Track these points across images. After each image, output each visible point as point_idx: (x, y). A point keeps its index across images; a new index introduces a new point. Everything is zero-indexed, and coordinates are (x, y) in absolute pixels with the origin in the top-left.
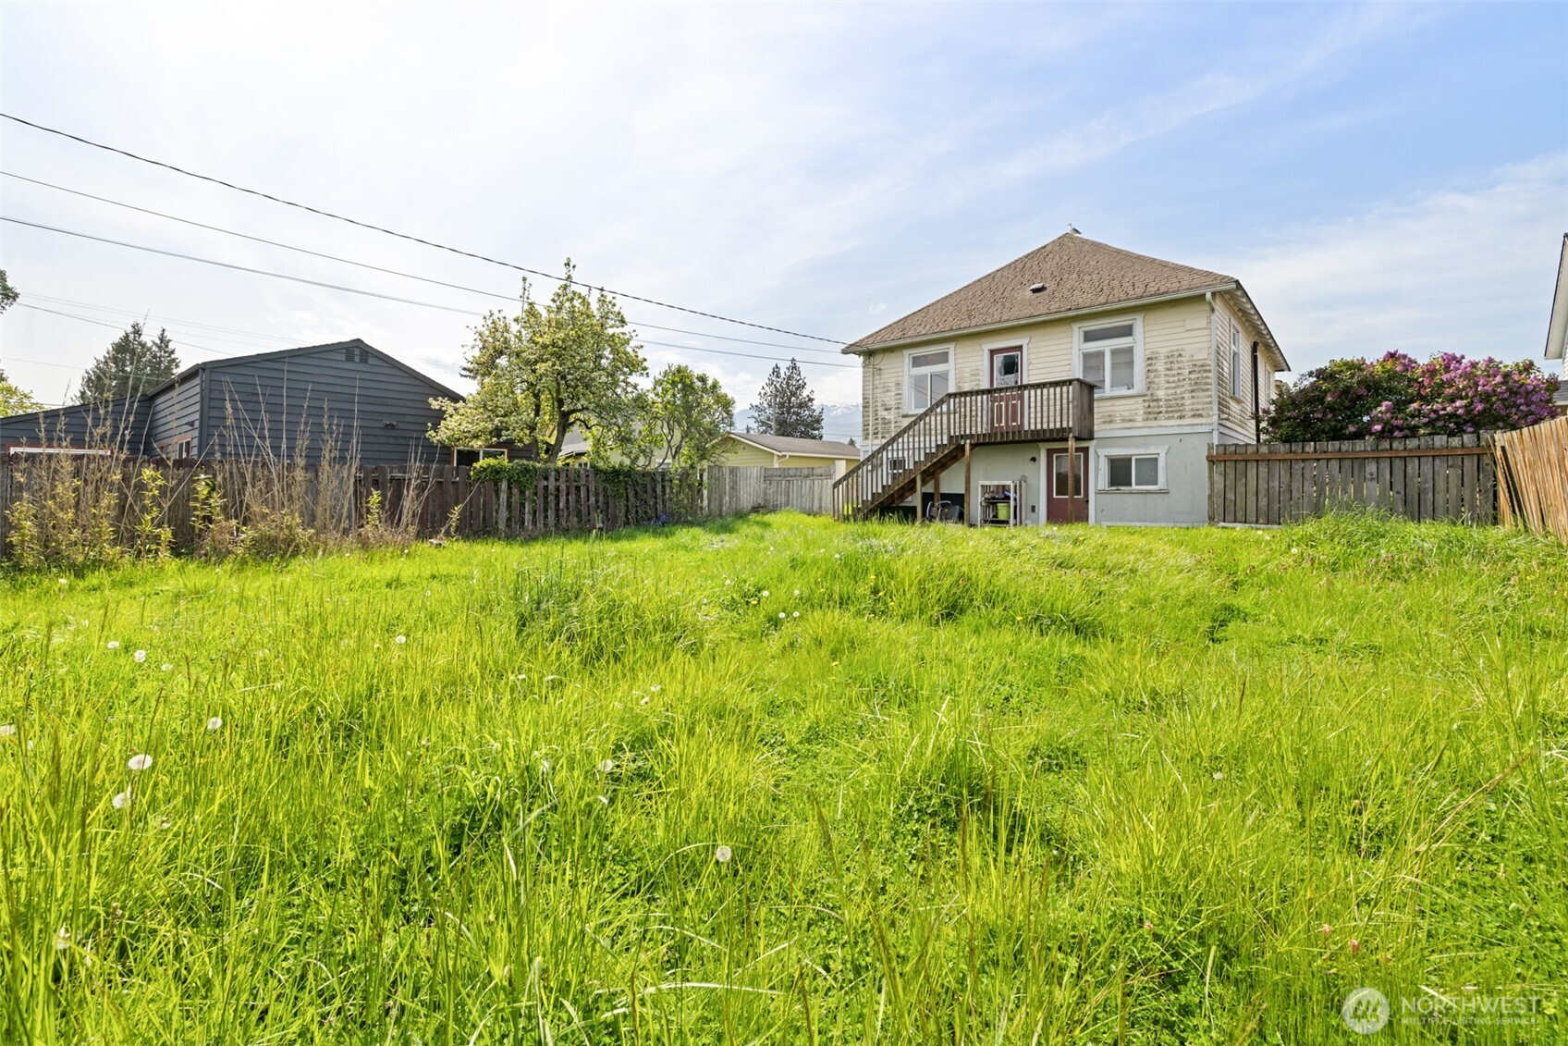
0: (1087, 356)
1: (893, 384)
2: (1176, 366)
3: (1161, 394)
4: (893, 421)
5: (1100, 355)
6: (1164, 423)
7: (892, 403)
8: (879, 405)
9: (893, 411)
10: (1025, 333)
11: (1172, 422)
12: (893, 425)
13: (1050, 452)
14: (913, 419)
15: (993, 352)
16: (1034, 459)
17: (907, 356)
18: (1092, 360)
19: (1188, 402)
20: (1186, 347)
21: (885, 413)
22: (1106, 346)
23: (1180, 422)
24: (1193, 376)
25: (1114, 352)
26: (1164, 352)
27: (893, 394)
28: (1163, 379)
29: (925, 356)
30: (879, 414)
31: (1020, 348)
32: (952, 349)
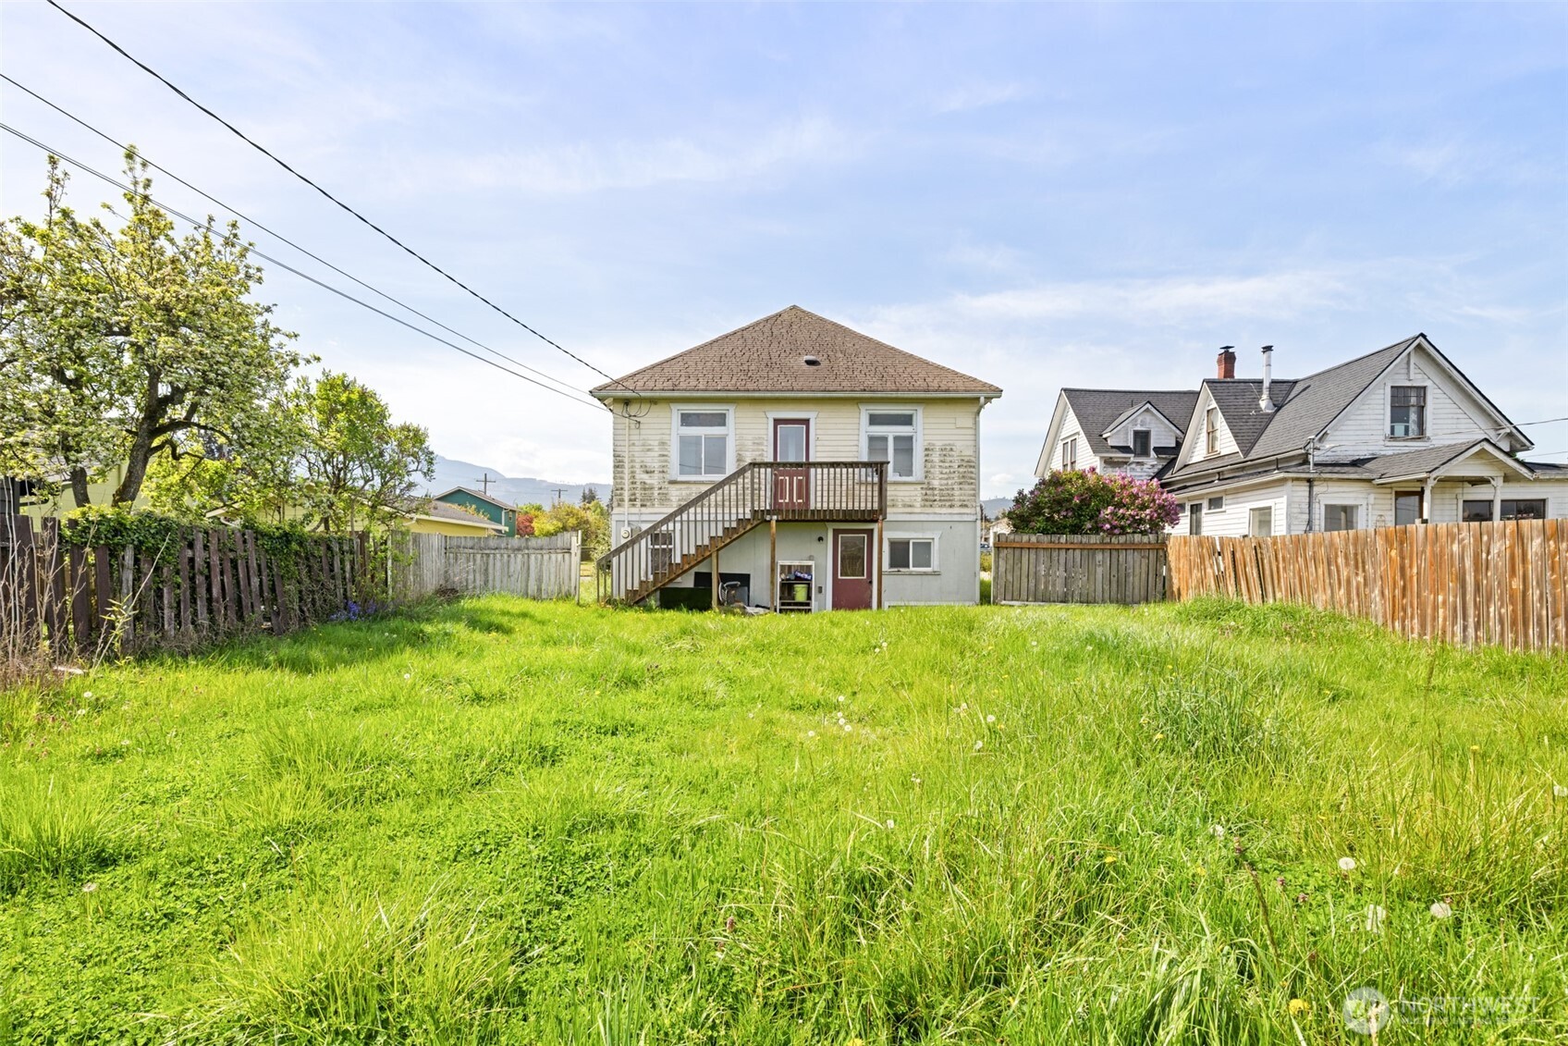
0: (872, 439)
1: (656, 443)
2: (948, 459)
3: (936, 483)
4: (657, 486)
5: (885, 439)
6: (937, 510)
7: (656, 465)
8: (638, 465)
9: (656, 475)
10: (811, 407)
11: (944, 510)
12: (656, 492)
13: (836, 532)
14: (707, 488)
15: (777, 422)
16: (820, 539)
17: (676, 411)
18: (876, 443)
19: (957, 493)
20: (958, 443)
21: (645, 477)
22: (891, 431)
23: (950, 510)
24: (961, 470)
25: (896, 439)
26: (939, 444)
27: (656, 454)
28: (937, 470)
29: (698, 415)
30: (637, 476)
31: (806, 422)
32: (731, 412)
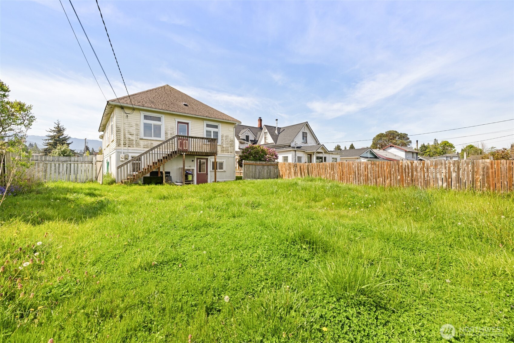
0: (207, 131)
1: (134, 124)
2: (227, 139)
3: (224, 146)
4: (135, 140)
5: (210, 132)
6: (225, 153)
7: (134, 132)
8: (127, 132)
9: (134, 136)
11: (226, 154)
12: (134, 142)
13: (197, 159)
14: (161, 142)
15: (179, 122)
16: (193, 161)
17: (143, 114)
18: (208, 133)
19: (229, 149)
20: (229, 135)
21: (130, 136)
22: (212, 130)
23: (228, 154)
24: (230, 143)
25: (214, 132)
26: (225, 135)
27: (134, 128)
28: (225, 142)
29: (151, 116)
30: (127, 136)
31: (188, 124)
32: (163, 117)
